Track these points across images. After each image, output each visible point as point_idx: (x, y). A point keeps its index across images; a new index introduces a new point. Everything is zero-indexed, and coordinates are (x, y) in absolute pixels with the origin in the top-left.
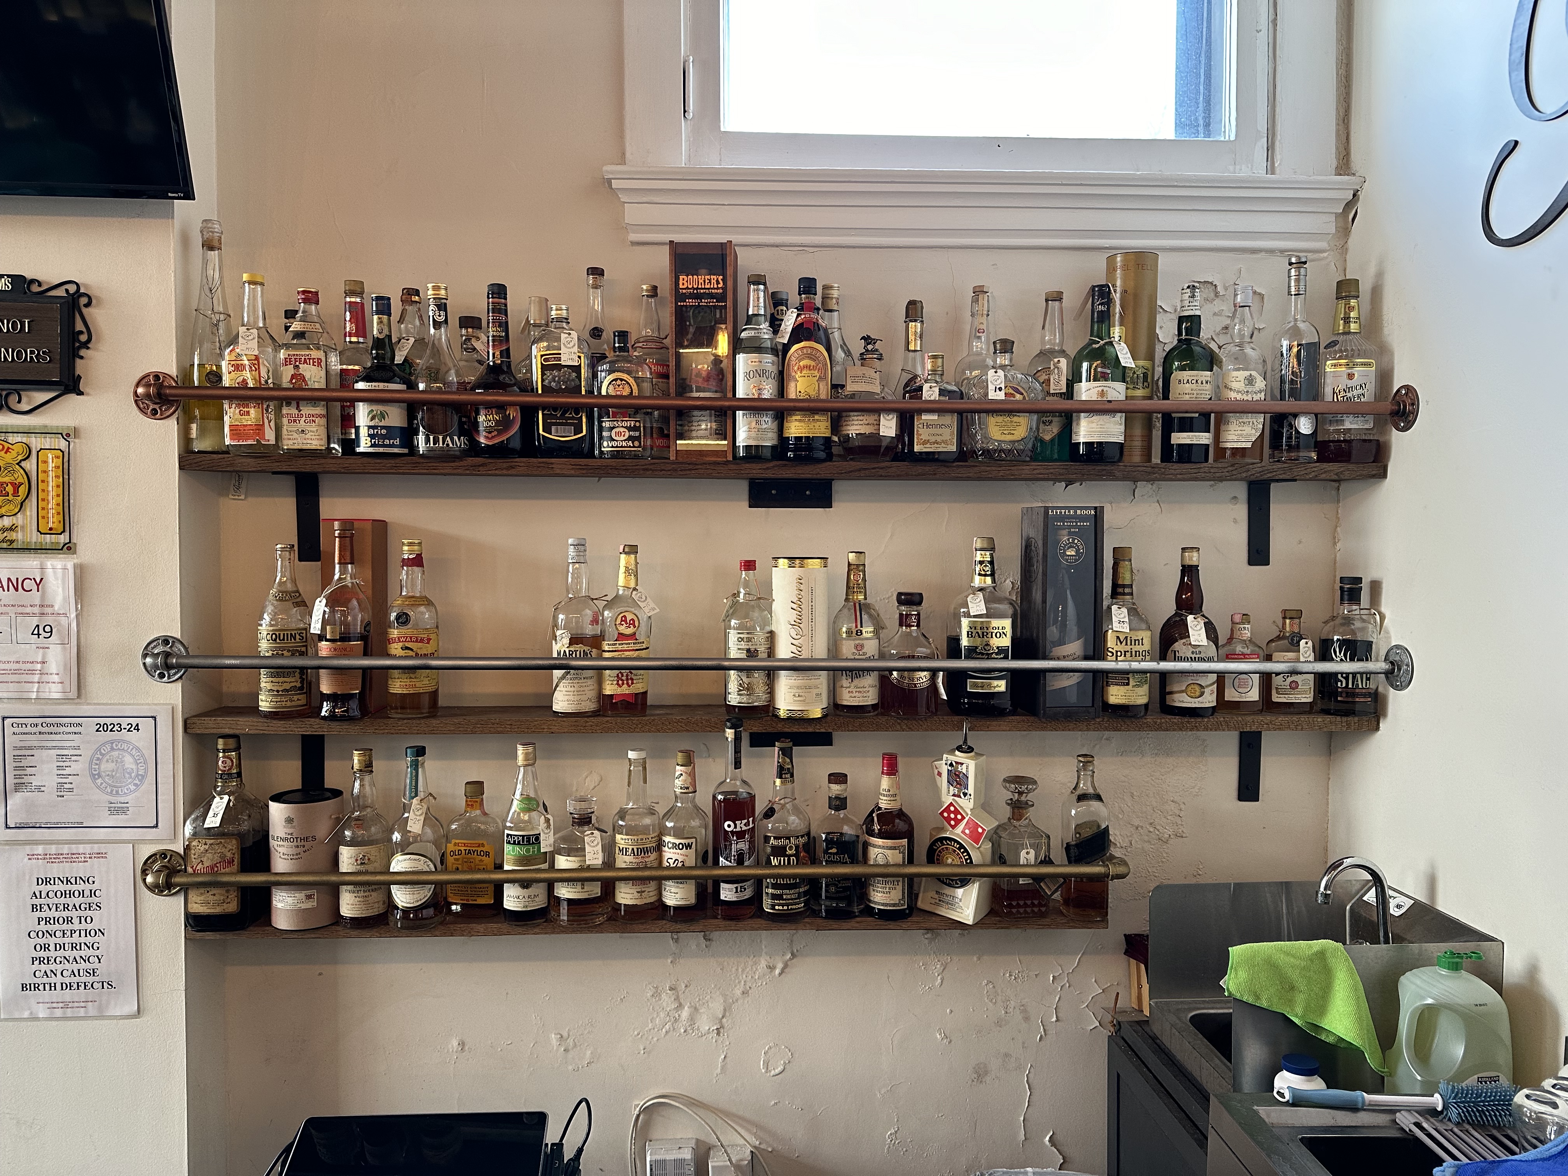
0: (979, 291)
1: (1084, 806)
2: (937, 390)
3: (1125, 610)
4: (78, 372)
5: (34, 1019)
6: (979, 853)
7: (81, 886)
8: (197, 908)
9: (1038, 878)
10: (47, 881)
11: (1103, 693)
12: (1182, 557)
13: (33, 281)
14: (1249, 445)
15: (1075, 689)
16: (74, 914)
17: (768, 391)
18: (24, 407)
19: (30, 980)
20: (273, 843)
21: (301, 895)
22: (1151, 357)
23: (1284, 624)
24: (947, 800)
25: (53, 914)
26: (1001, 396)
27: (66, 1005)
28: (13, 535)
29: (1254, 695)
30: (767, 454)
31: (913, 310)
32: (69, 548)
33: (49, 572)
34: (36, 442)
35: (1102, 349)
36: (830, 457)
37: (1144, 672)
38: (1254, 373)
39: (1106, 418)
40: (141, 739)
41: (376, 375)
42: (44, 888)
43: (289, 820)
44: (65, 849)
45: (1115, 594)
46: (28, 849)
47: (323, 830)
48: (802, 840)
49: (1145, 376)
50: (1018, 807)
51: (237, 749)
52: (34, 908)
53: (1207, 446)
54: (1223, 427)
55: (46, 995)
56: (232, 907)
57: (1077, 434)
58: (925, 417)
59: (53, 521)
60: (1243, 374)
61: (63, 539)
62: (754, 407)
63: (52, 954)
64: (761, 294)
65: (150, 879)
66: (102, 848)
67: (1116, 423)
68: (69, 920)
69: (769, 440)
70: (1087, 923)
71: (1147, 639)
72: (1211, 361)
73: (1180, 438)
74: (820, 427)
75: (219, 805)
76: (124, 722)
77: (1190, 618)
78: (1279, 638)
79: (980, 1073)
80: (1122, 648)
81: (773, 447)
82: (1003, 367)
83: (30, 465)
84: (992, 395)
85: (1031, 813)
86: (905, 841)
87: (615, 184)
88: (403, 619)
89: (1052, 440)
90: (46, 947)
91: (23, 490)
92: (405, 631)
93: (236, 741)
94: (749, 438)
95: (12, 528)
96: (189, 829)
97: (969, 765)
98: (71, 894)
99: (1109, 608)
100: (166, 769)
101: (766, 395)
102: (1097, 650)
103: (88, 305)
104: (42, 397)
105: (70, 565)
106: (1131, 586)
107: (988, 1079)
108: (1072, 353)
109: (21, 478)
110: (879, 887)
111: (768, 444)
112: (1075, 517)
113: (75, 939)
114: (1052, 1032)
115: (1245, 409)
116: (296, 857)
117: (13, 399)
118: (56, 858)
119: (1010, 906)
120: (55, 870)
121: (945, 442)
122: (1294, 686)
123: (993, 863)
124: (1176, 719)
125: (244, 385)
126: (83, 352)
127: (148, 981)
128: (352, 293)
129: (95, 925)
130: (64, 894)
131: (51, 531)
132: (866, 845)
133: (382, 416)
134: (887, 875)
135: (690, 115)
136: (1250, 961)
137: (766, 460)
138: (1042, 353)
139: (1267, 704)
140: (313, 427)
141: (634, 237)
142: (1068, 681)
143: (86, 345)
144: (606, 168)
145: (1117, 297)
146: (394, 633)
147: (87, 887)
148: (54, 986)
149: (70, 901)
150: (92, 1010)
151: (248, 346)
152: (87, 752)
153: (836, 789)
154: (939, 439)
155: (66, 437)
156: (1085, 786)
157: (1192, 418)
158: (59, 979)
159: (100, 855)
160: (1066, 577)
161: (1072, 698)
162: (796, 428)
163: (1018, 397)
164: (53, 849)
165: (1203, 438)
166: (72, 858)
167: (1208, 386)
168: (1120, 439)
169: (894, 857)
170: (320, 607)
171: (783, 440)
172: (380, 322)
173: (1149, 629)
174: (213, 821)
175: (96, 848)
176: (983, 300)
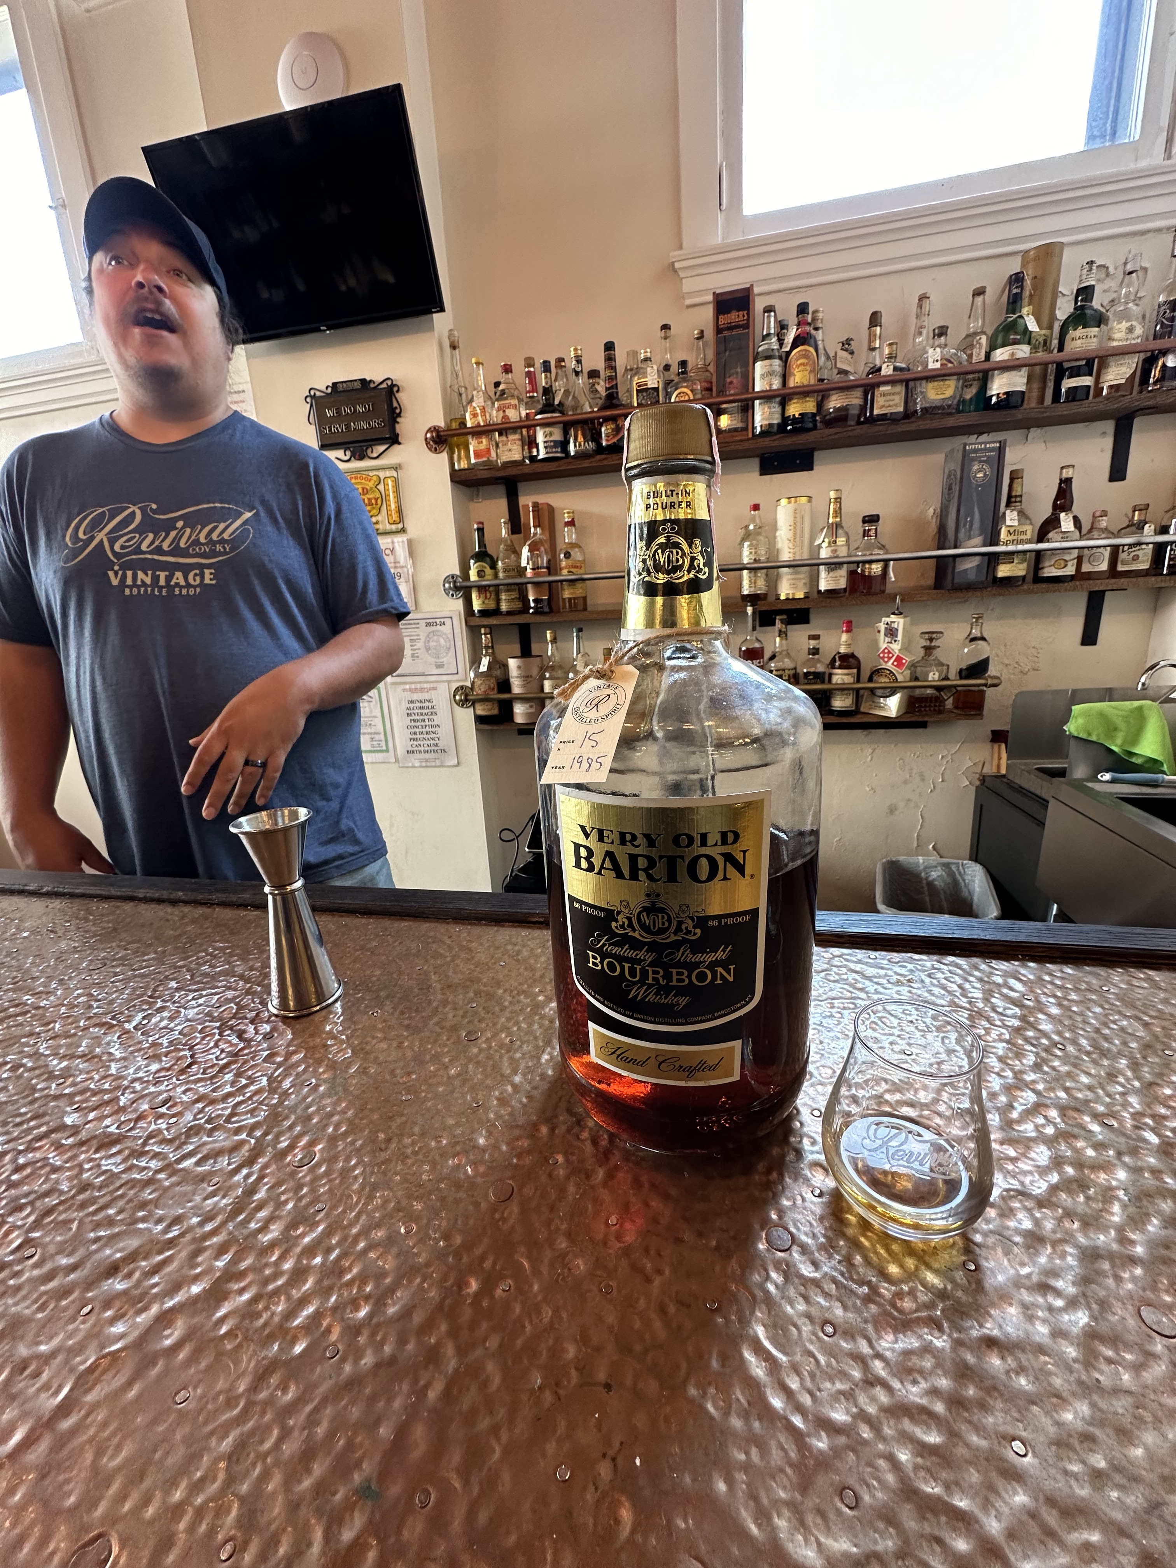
0: (923, 298)
1: (973, 646)
2: (892, 367)
3: (1015, 513)
4: (398, 431)
5: (413, 767)
6: (902, 675)
7: (427, 704)
8: (480, 711)
9: (939, 689)
10: (412, 702)
11: (995, 570)
12: (1061, 473)
13: (371, 381)
14: (1123, 381)
15: (974, 571)
16: (426, 717)
17: (776, 384)
18: (375, 455)
19: (410, 749)
20: (512, 680)
21: (527, 705)
22: (1050, 327)
23: (1133, 516)
24: (883, 646)
25: (416, 717)
26: (938, 365)
27: (427, 761)
28: (377, 526)
29: (1104, 566)
30: (775, 429)
31: (875, 319)
32: (403, 530)
33: (396, 545)
34: (382, 474)
35: (1014, 322)
36: (815, 428)
37: (1024, 552)
38: (1134, 323)
39: (1014, 373)
40: (447, 629)
41: (547, 409)
42: (412, 705)
43: (519, 667)
44: (418, 686)
45: (1008, 505)
46: (402, 687)
47: (535, 672)
48: (793, 672)
49: (1045, 342)
50: (929, 650)
51: (490, 634)
52: (408, 715)
53: (1089, 387)
54: (1103, 371)
55: (418, 756)
56: (495, 712)
57: (991, 389)
58: (883, 389)
59: (395, 517)
60: (1125, 325)
61: (400, 526)
62: (767, 397)
63: (418, 736)
64: (772, 319)
65: (457, 698)
66: (435, 685)
67: (1021, 376)
68: (424, 720)
69: (776, 420)
70: (969, 717)
71: (1030, 531)
72: (1100, 320)
73: (1069, 383)
74: (810, 406)
75: (485, 661)
76: (438, 621)
77: (1062, 515)
78: (1128, 526)
79: (892, 810)
80: (1011, 538)
81: (778, 424)
82: (939, 346)
83: (381, 487)
84: (931, 366)
85: (936, 652)
86: (855, 671)
87: (677, 265)
88: (568, 555)
89: (971, 399)
90: (415, 733)
91: (379, 501)
92: (570, 562)
93: (491, 629)
94: (763, 419)
95: (377, 523)
96: (472, 675)
97: (899, 622)
98: (423, 708)
99: (1004, 514)
100: (459, 643)
101: (775, 387)
102: (994, 540)
103: (398, 391)
104: (382, 448)
105: (405, 539)
106: (1021, 496)
107: (897, 813)
108: (990, 333)
109: (378, 495)
110: (838, 698)
111: (775, 422)
112: (986, 449)
113: (427, 729)
114: (938, 787)
115: (1123, 352)
116: (524, 686)
117: (369, 451)
118: (415, 690)
119: (920, 707)
120: (415, 697)
121: (896, 405)
122: (1136, 558)
123: (911, 681)
124: (1044, 586)
125: (479, 425)
126: (398, 420)
127: (461, 749)
128: (529, 366)
129: (435, 723)
130: (420, 708)
131: (395, 523)
132: (830, 675)
133: (551, 434)
134: (843, 689)
135: (724, 207)
136: (1086, 714)
137: (775, 434)
138: (968, 336)
139: (1113, 572)
140: (515, 447)
141: (688, 302)
142: (970, 564)
143: (399, 415)
144: (672, 254)
145: (1028, 282)
146: (564, 564)
147: (430, 705)
148: (420, 752)
149: (424, 711)
150: (438, 763)
151: (479, 402)
152: (423, 638)
153: (813, 643)
154: (891, 403)
155: (396, 469)
156: (976, 632)
157: (1079, 366)
158: (422, 749)
159: (435, 689)
160: (974, 494)
161: (972, 576)
162: (794, 409)
163: (950, 365)
164: (413, 686)
165: (1087, 381)
166: (422, 690)
167: (1095, 340)
168: (1023, 388)
169: (848, 679)
170: (525, 552)
171: (785, 420)
172: (546, 377)
173: (1031, 524)
174: (483, 668)
175: (432, 685)
176: (926, 304)
